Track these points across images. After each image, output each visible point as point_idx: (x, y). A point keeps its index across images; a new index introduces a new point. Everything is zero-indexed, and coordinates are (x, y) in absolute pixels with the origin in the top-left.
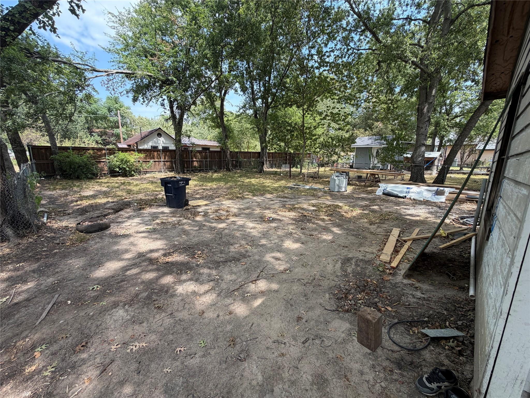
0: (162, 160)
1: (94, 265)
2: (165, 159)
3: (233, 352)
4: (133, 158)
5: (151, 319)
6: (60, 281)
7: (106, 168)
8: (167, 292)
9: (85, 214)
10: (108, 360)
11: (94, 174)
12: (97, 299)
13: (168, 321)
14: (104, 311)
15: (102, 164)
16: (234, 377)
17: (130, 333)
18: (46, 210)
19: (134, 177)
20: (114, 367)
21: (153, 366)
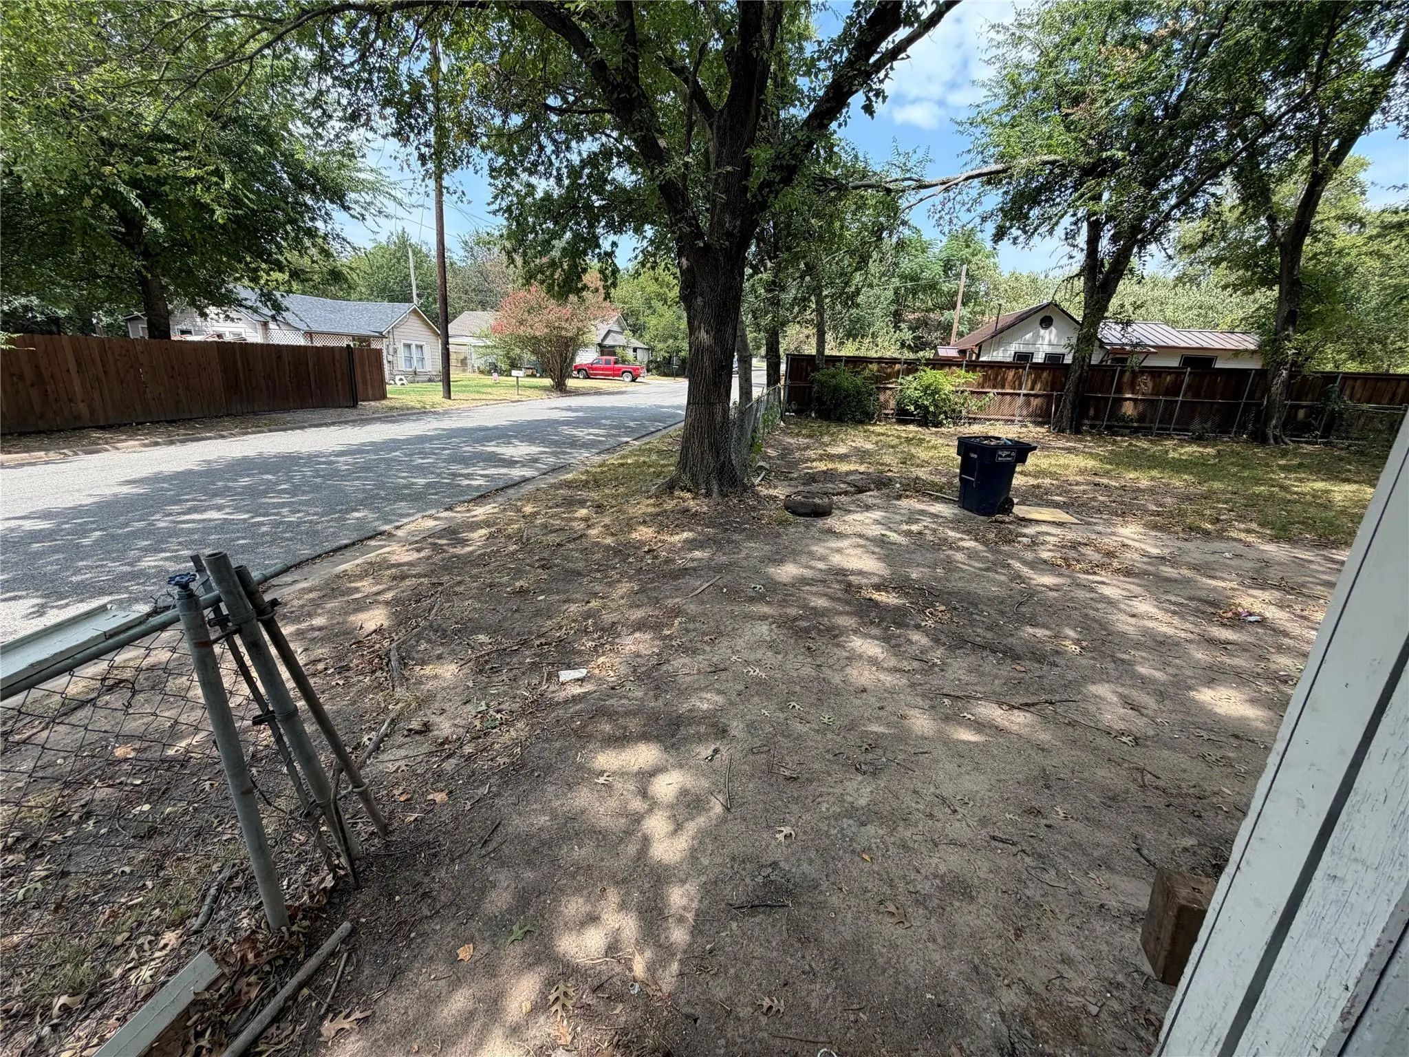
0: (1024, 391)
1: (775, 560)
2: (1032, 389)
3: (858, 756)
4: (950, 383)
5: (791, 656)
6: (731, 564)
7: (892, 403)
8: (836, 636)
9: (810, 484)
10: (722, 666)
11: (868, 414)
12: (751, 600)
13: (808, 671)
14: (748, 617)
15: (889, 392)
16: (830, 775)
17: (759, 656)
18: (767, 466)
19: (943, 430)
20: (724, 675)
21: (756, 699)
